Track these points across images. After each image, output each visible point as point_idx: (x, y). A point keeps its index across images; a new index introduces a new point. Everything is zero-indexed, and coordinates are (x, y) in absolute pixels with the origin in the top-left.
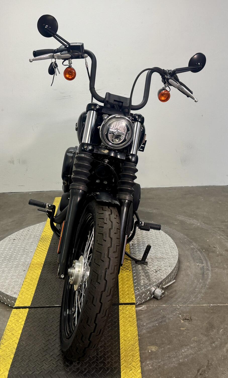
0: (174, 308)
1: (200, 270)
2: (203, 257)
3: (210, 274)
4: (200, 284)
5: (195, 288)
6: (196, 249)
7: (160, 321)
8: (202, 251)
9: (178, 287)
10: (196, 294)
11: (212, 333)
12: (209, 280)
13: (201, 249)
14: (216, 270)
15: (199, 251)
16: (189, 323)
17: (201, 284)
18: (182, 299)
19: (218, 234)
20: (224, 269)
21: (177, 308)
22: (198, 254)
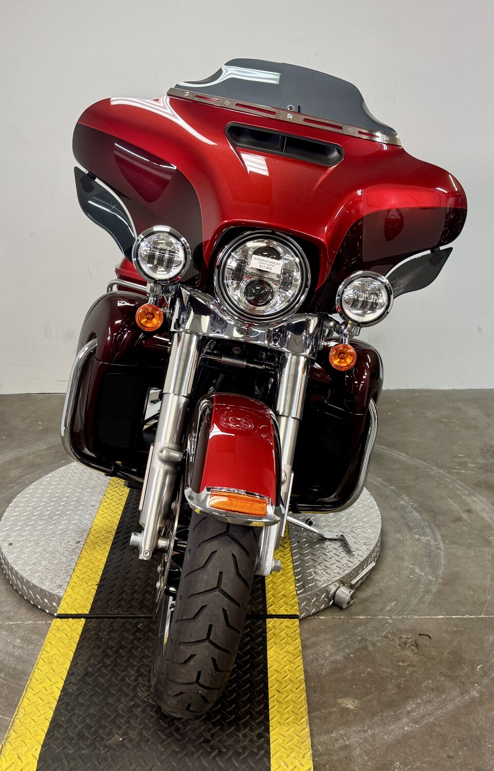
0: (381, 621)
1: (422, 548)
2: (425, 523)
3: (442, 556)
6: (410, 508)
7: (357, 647)
10: (421, 594)
11: (461, 674)
12: (443, 568)
13: (420, 508)
14: (453, 548)
15: (417, 513)
16: (414, 652)
18: (396, 604)
20: (469, 548)
21: (387, 623)
22: (414, 517)
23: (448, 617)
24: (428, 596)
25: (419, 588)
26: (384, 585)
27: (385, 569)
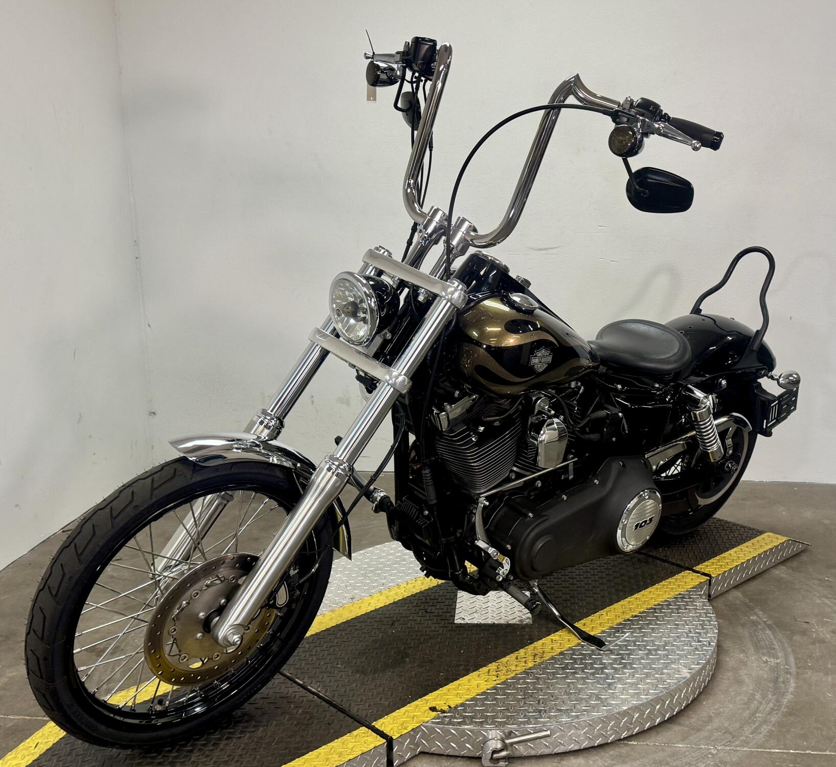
0: (703, 752)
1: (768, 671)
2: (778, 644)
3: (792, 682)
4: (768, 704)
5: (755, 712)
6: (763, 624)
9: (716, 707)
10: (757, 724)
12: (789, 696)
13: (774, 626)
14: (807, 673)
15: (770, 630)
17: (770, 703)
18: (724, 733)
19: (816, 593)
20: (827, 674)
21: (710, 753)
22: (766, 636)
23: (785, 751)
24: (765, 727)
25: (755, 718)
26: (714, 711)
27: (718, 693)
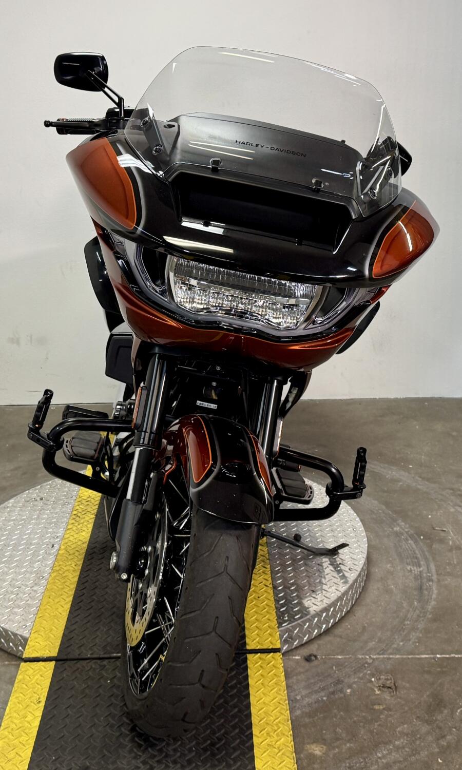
1: (413, 580)
4: (415, 611)
5: (404, 620)
6: (405, 535)
7: (331, 690)
8: (418, 539)
9: (369, 617)
10: (406, 632)
11: (439, 717)
16: (392, 694)
17: (417, 611)
21: (366, 663)
22: (409, 545)
23: (432, 656)
24: (414, 634)
25: (404, 625)
